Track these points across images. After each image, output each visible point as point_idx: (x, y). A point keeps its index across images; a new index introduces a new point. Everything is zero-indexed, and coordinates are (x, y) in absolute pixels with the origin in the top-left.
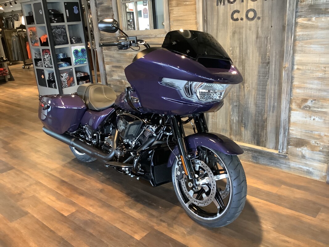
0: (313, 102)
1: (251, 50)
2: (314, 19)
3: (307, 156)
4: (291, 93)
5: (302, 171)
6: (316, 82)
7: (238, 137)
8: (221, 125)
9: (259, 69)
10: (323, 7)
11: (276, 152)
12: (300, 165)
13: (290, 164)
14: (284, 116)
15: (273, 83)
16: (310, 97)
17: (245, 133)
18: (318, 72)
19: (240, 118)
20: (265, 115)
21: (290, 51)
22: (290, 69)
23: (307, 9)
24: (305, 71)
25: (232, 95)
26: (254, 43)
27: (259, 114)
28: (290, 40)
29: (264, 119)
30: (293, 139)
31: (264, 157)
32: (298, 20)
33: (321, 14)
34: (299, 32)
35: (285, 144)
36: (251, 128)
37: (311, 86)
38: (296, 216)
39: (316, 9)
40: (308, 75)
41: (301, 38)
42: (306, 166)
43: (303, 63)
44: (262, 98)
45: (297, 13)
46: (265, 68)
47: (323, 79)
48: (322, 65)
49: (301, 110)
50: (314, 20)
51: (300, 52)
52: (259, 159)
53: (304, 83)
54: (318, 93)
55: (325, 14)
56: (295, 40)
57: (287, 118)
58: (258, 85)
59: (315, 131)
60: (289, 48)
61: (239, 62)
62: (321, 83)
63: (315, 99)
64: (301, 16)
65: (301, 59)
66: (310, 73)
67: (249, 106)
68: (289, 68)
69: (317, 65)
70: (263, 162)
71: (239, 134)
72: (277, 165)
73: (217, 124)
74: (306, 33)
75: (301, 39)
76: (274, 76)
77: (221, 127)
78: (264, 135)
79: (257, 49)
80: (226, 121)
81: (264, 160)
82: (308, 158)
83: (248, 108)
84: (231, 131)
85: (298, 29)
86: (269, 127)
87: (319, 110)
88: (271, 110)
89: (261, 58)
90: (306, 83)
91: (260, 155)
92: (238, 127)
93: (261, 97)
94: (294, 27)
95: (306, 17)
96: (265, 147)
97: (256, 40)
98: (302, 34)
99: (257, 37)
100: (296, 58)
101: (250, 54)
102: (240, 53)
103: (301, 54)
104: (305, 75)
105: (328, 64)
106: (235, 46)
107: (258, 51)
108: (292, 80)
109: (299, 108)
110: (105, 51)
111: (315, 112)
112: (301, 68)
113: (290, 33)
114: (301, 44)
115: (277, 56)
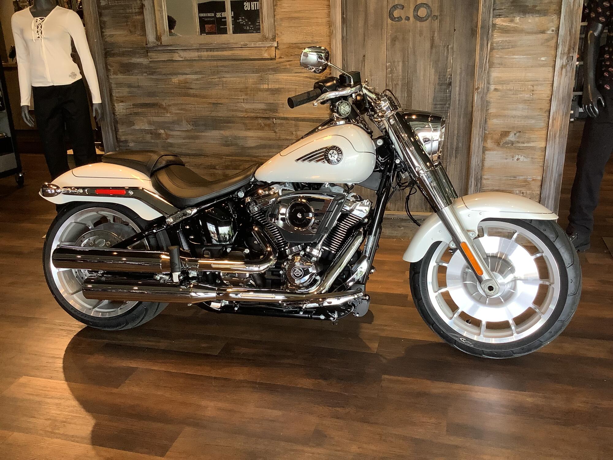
0: (517, 134)
1: (422, 65)
2: (517, 19)
4: (486, 125)
6: (521, 106)
9: (434, 93)
10: (530, 4)
14: (475, 161)
15: (457, 113)
16: (513, 128)
18: (523, 92)
20: (444, 162)
21: (485, 64)
22: (485, 91)
23: (508, 6)
24: (506, 93)
26: (426, 54)
28: (485, 49)
32: (496, 21)
33: (527, 14)
34: (497, 38)
37: (514, 113)
39: (521, 6)
40: (511, 98)
41: (500, 45)
43: (503, 81)
45: (495, 11)
46: (445, 92)
47: (531, 101)
48: (530, 83)
49: (500, 149)
50: (518, 21)
51: (499, 66)
53: (504, 110)
54: (523, 122)
55: (532, 13)
56: (492, 49)
57: (480, 163)
59: (520, 176)
60: (483, 60)
61: (402, 86)
62: (527, 107)
63: (520, 131)
64: (500, 15)
65: (499, 75)
66: (513, 94)
68: (484, 89)
74: (507, 39)
75: (500, 47)
76: (457, 103)
79: (432, 64)
85: (495, 33)
87: (525, 145)
88: (452, 154)
89: (438, 77)
90: (508, 109)
94: (491, 29)
95: (508, 17)
97: (430, 50)
98: (502, 41)
99: (432, 46)
100: (492, 75)
101: (420, 72)
102: (403, 71)
103: (500, 68)
104: (505, 98)
105: (537, 81)
106: (396, 60)
107: (434, 68)
108: (487, 106)
109: (497, 145)
110: (115, 76)
111: (519, 149)
112: (500, 88)
113: (485, 39)
114: (500, 55)
115: (463, 74)
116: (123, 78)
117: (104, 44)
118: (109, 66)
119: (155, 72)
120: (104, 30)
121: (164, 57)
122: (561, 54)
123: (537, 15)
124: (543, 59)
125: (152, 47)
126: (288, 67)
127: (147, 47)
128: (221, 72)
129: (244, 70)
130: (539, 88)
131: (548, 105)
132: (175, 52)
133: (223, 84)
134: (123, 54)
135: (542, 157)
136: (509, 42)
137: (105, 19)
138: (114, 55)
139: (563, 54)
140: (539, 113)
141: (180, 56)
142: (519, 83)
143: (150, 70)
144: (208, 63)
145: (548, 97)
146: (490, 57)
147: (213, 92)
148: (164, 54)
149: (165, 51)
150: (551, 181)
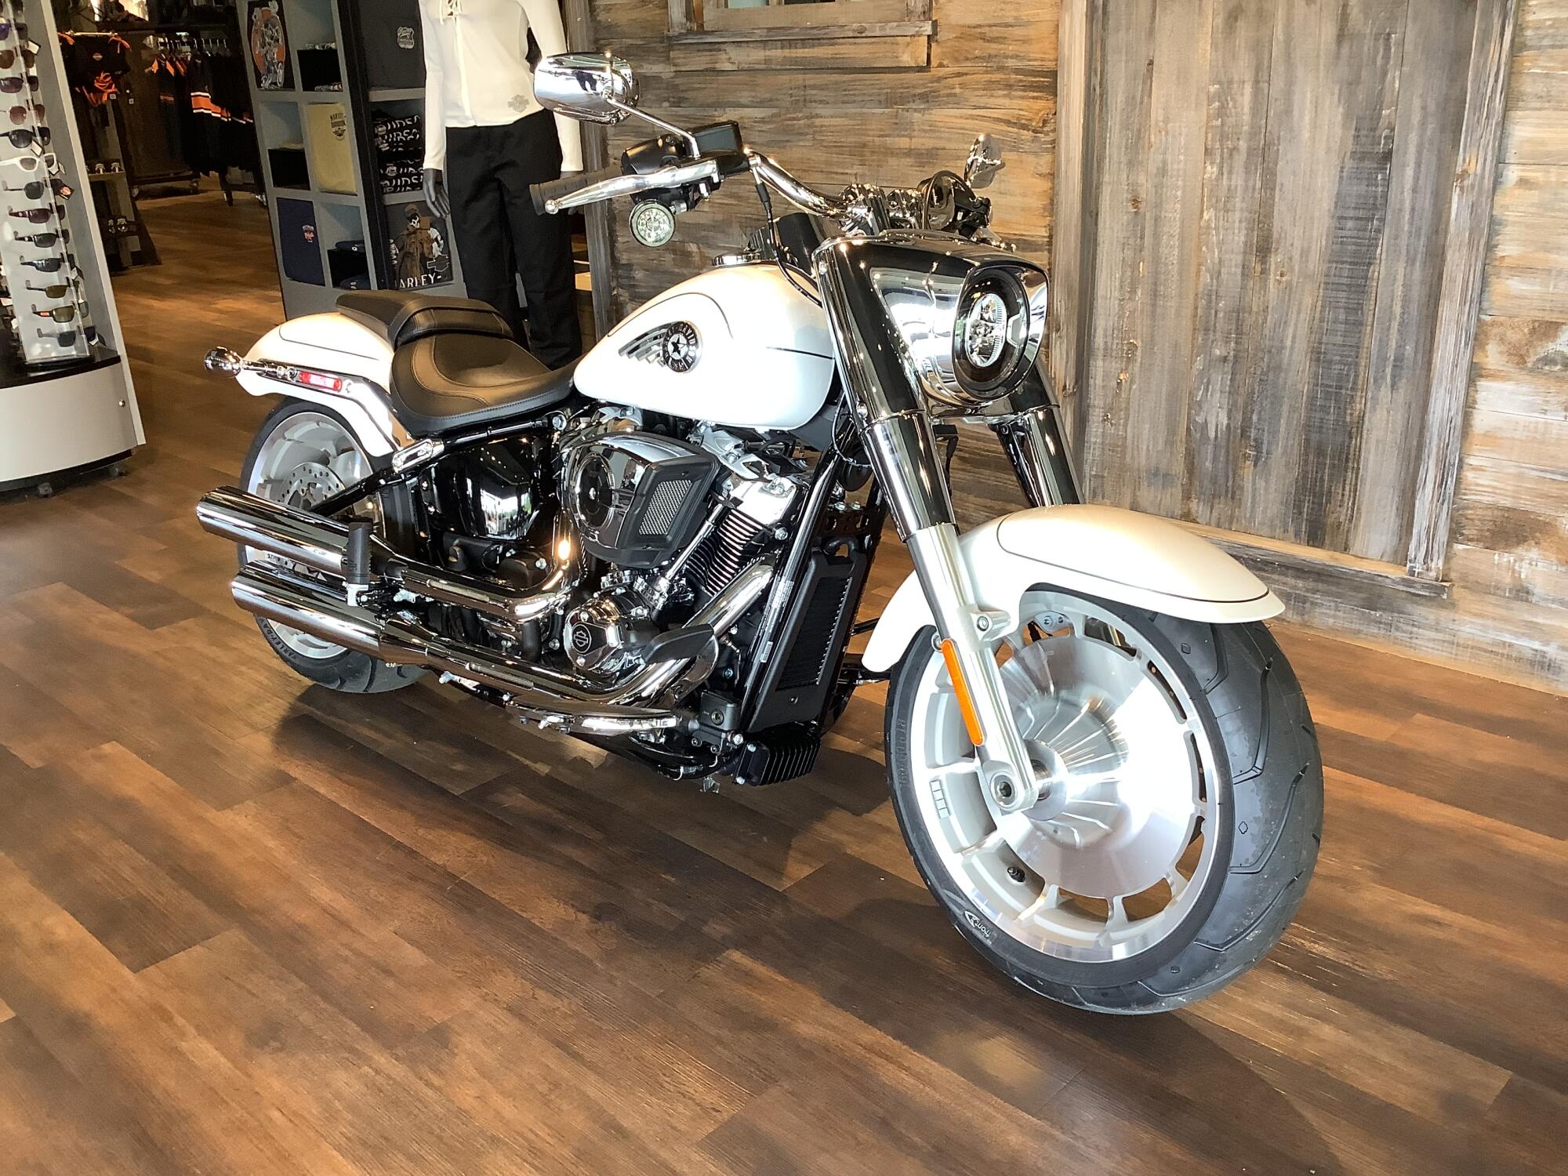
1: (1309, 95)
3: (1536, 591)
4: (1486, 295)
5: (1509, 657)
7: (1220, 506)
8: (1144, 453)
9: (1340, 182)
11: (1395, 573)
12: (1501, 630)
13: (1456, 627)
14: (1443, 405)
15: (1404, 252)
17: (1254, 490)
19: (1240, 417)
20: (1358, 399)
21: (1490, 97)
22: (1487, 183)
24: (1556, 194)
25: (1208, 307)
26: (1322, 61)
27: (1327, 396)
28: (1493, 47)
29: (1348, 419)
30: (1479, 512)
31: (1339, 595)
34: (1542, 10)
35: (1442, 535)
36: (1287, 464)
38: (1478, 830)
41: (1546, 36)
42: (1531, 637)
43: (1548, 154)
44: (1346, 322)
46: (1371, 182)
49: (1524, 377)
51: (1538, 105)
52: (1312, 603)
53: (1547, 248)
56: (1517, 48)
57: (1457, 414)
58: (1329, 262)
60: (1486, 84)
61: (1248, 155)
65: (1539, 135)
67: (1285, 361)
68: (1483, 177)
70: (1331, 621)
71: (1230, 495)
72: (1398, 634)
73: (1124, 447)
75: (1545, 42)
76: (1407, 219)
77: (1143, 462)
78: (1343, 495)
79: (1337, 91)
80: (1172, 431)
81: (1337, 609)
82: (1545, 600)
83: (1278, 368)
84: (1190, 479)
86: (1371, 458)
88: (1384, 378)
89: (1353, 132)
90: (1558, 248)
91: (1320, 586)
92: (1227, 460)
93: (1342, 317)
96: (1346, 549)
97: (1334, 46)
98: (1555, 20)
99: (1341, 37)
100: (1517, 133)
101: (1304, 118)
102: (1255, 111)
103: (1543, 111)
104: (1554, 210)
106: (1236, 78)
107: (1342, 101)
108: (1492, 234)
109: (1518, 364)
112: (1537, 177)
113: (1496, 13)
114: (1546, 68)
115: (1430, 126)
117: (596, 31)
119: (683, 99)
121: (701, 61)
125: (676, 37)
127: (670, 37)
128: (811, 102)
129: (860, 98)
132: (720, 50)
133: (814, 134)
141: (730, 58)
143: (675, 95)
144: (785, 78)
146: (1511, 74)
147: (794, 153)
148: (700, 54)
149: (701, 47)
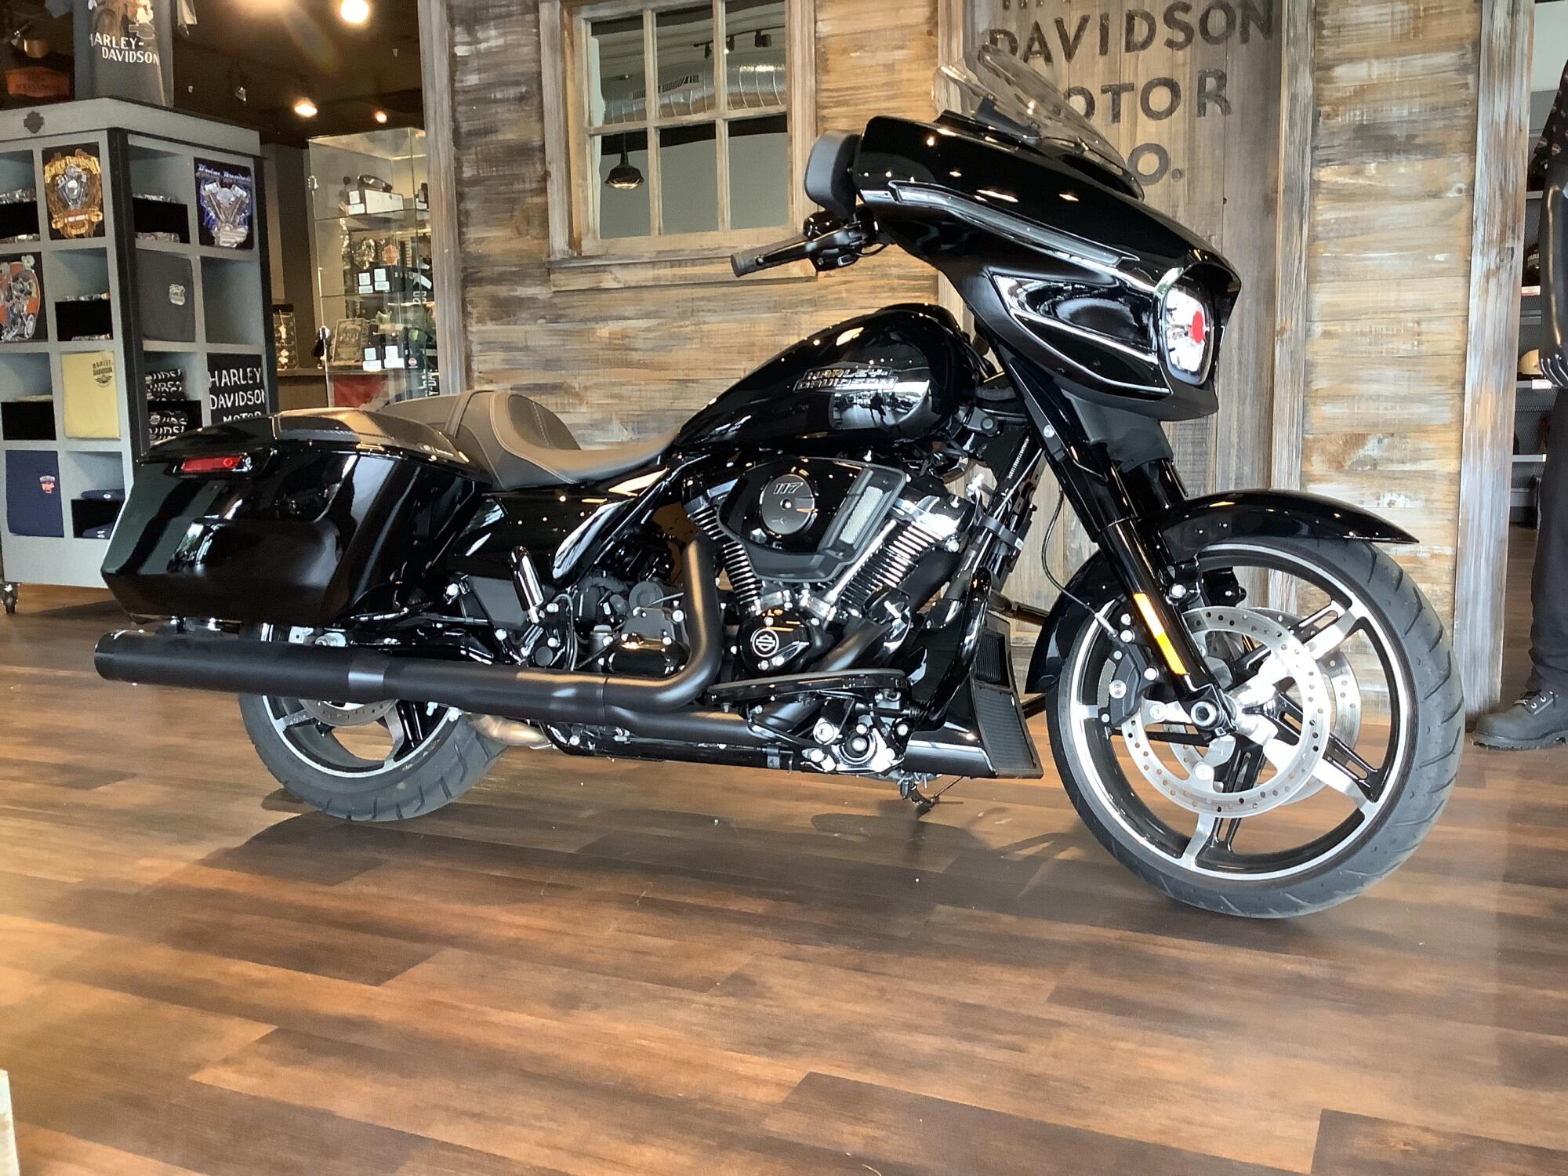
0: (1386, 440)
2: (1372, 167)
4: (1306, 419)
6: (1391, 372)
10: (1400, 133)
15: (1236, 395)
16: (1375, 425)
18: (1395, 339)
21: (1297, 273)
22: (1301, 336)
23: (1349, 140)
24: (1352, 341)
28: (1295, 239)
32: (1321, 174)
33: (1394, 155)
34: (1326, 213)
37: (1374, 388)
39: (1378, 138)
40: (1364, 352)
41: (1332, 230)
43: (1343, 313)
45: (1317, 152)
47: (1416, 360)
48: (1410, 315)
49: (1343, 477)
50: (1374, 172)
51: (1331, 278)
53: (1351, 381)
54: (1398, 411)
55: (1407, 152)
56: (1313, 239)
60: (1293, 264)
62: (1407, 374)
63: (1394, 432)
64: (1329, 161)
65: (1334, 300)
66: (1370, 344)
68: (1297, 332)
69: (1392, 316)
74: (1349, 214)
75: (1332, 234)
85: (1319, 203)
87: (1408, 467)
90: (1358, 380)
93: (1190, 450)
94: (1307, 194)
95: (1345, 164)
98: (1337, 219)
100: (1316, 299)
103: (1336, 283)
104: (1351, 352)
105: (1429, 310)
108: (1307, 373)
109: (1338, 468)
110: (480, 327)
111: (1392, 477)
112: (1336, 329)
113: (1295, 216)
114: (1334, 252)
115: (1247, 301)
116: (496, 331)
117: (464, 260)
118: (469, 308)
119: (561, 316)
120: (464, 230)
121: (583, 282)
122: (1483, 244)
123: (1419, 157)
124: (1439, 257)
125: (559, 261)
126: (844, 295)
127: (550, 263)
128: (699, 311)
129: (748, 306)
130: (1435, 326)
131: (1458, 368)
132: (606, 271)
133: (702, 338)
134: (499, 280)
135: (1453, 498)
136: (1355, 221)
137: (470, 205)
138: (479, 282)
139: (1487, 243)
140: (1438, 388)
141: (616, 278)
142: (1385, 316)
143: (554, 314)
144: (673, 291)
145: (1459, 348)
146: (1308, 257)
147: (683, 355)
148: (583, 275)
149: (586, 270)
150: (1477, 559)
